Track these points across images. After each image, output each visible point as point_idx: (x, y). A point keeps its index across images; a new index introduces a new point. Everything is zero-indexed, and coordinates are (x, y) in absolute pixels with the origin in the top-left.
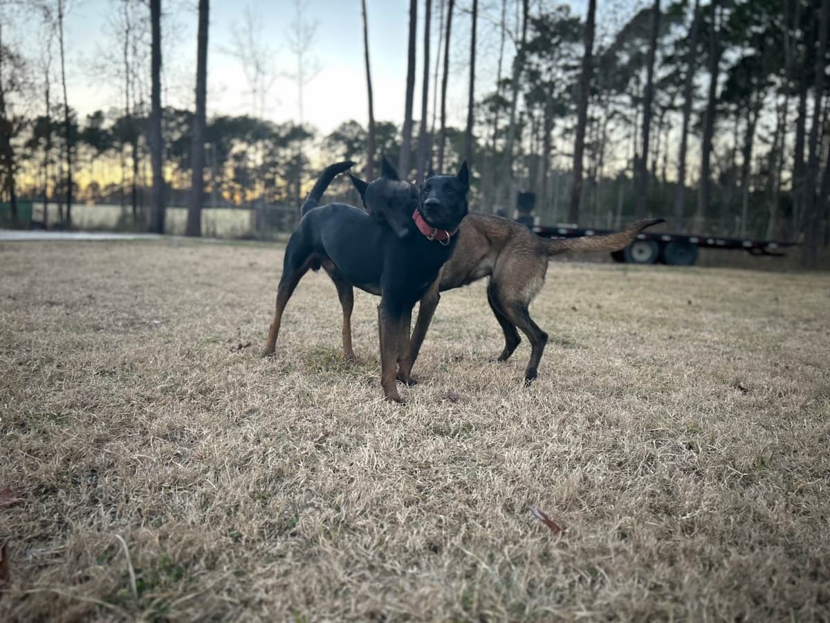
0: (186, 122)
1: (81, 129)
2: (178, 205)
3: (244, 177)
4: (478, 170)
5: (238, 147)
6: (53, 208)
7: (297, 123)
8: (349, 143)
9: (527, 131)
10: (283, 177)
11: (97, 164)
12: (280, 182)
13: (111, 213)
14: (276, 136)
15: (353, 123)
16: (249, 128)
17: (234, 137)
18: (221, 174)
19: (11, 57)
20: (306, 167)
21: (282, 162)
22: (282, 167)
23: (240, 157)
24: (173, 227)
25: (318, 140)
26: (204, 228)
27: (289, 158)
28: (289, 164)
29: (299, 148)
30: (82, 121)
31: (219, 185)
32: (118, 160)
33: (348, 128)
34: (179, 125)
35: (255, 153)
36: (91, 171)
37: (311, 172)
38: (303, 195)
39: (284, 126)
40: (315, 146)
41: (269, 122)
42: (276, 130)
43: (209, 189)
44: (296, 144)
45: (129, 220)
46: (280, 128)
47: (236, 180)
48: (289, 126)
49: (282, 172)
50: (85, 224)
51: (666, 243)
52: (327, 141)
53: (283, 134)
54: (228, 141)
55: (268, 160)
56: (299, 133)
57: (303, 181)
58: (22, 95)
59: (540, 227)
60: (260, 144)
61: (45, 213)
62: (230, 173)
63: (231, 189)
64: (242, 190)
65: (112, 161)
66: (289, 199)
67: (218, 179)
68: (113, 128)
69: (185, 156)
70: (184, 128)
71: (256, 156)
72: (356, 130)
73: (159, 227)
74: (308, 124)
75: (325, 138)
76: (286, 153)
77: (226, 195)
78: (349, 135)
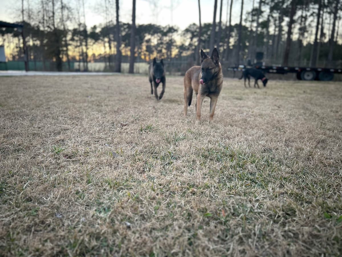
0: (128, 27)
1: (89, 33)
2: (126, 62)
3: (149, 49)
4: (249, 42)
5: (148, 37)
6: (82, 64)
7: (171, 26)
8: (193, 33)
9: (272, 24)
10: (165, 49)
11: (95, 46)
12: (164, 51)
13: (101, 65)
14: (162, 31)
15: (194, 24)
16: (152, 29)
17: (146, 33)
18: (141, 48)
19: (67, 8)
20: (174, 44)
21: (165, 42)
22: (165, 44)
23: (149, 41)
24: (124, 70)
25: (180, 32)
26: (135, 70)
27: (168, 41)
28: (167, 43)
29: (171, 36)
30: (89, 29)
31: (140, 53)
32: (102, 45)
33: (192, 26)
34: (125, 29)
35: (154, 39)
36: (92, 49)
37: (176, 46)
38: (173, 56)
39: (166, 27)
40: (178, 35)
41: (159, 26)
42: (162, 29)
43: (136, 55)
44: (170, 34)
45: (108, 68)
46: (164, 28)
47: (147, 51)
48: (168, 27)
49: (165, 47)
50: (93, 69)
51: (320, 72)
52: (183, 33)
53: (165, 31)
54: (143, 34)
55: (159, 42)
56: (171, 30)
57: (173, 50)
58: (71, 22)
59: (265, 66)
60: (156, 35)
61: (79, 65)
62: (144, 48)
63: (145, 55)
64: (149, 55)
65: (100, 45)
66: (168, 58)
67: (140, 51)
68: (100, 32)
69: (127, 41)
70: (127, 30)
71: (155, 40)
72: (195, 27)
73: (119, 70)
74: (175, 26)
75: (182, 31)
76: (166, 39)
77: (143, 57)
78: (193, 29)
